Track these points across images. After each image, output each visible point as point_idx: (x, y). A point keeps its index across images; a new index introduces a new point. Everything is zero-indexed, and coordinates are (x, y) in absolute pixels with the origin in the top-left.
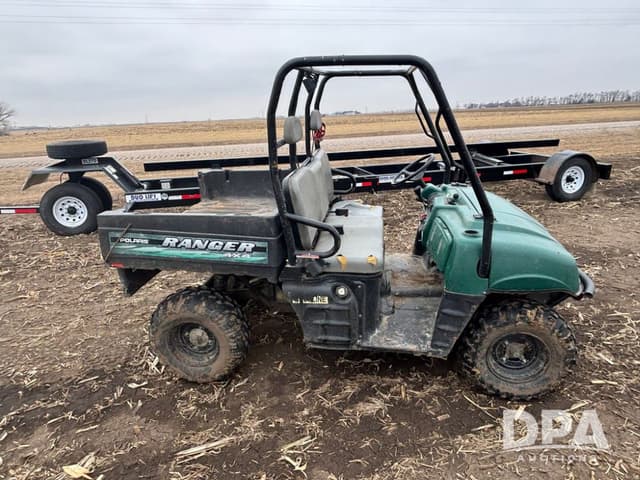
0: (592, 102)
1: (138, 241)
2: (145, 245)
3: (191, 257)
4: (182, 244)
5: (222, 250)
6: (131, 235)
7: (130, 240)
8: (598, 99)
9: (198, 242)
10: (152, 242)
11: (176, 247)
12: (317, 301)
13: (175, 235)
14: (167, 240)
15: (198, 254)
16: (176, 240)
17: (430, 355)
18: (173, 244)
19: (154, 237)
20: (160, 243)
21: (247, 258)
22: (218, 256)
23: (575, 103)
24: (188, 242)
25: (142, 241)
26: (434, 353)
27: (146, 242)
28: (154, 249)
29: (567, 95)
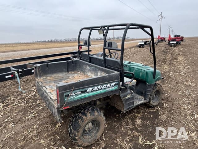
0: (71, 41)
1: (76, 93)
2: (80, 94)
3: (97, 94)
4: (94, 89)
5: (106, 88)
6: (74, 92)
7: (73, 94)
8: (72, 40)
9: (99, 87)
10: (82, 92)
11: (92, 91)
12: (128, 96)
13: (91, 87)
14: (89, 90)
15: (99, 92)
16: (92, 89)
17: (146, 102)
18: (90, 90)
19: (84, 90)
20: (85, 92)
21: (113, 88)
22: (105, 90)
23: (67, 41)
24: (96, 88)
25: (78, 93)
26: (146, 101)
27: (80, 93)
28: (83, 95)
29: (65, 39)
